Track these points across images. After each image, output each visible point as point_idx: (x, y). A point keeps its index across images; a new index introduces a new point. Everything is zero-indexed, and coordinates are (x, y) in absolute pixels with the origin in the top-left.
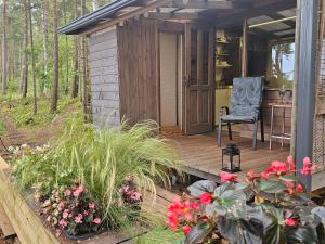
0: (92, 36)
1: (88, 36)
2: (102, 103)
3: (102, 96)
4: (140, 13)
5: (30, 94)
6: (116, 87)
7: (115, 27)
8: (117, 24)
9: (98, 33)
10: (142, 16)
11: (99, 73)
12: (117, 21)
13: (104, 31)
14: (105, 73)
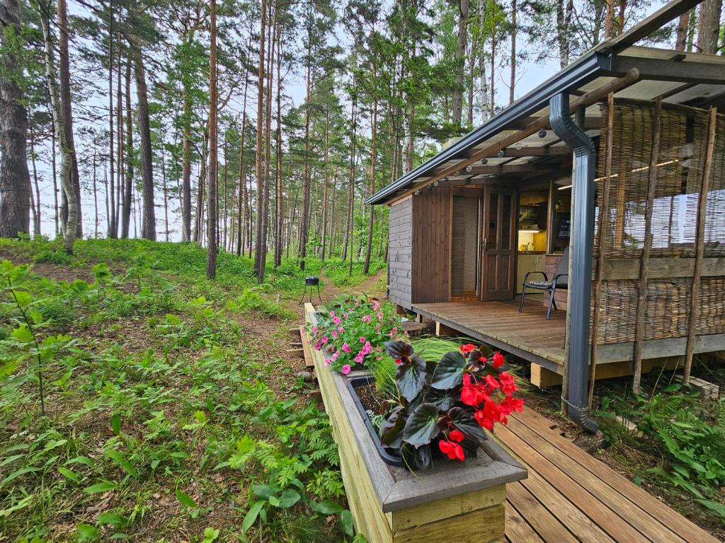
0: (393, 205)
1: (390, 205)
2: (398, 265)
3: (398, 259)
4: (431, 182)
5: (348, 259)
6: (409, 251)
7: (411, 196)
8: (413, 193)
9: (397, 203)
10: (433, 184)
11: (397, 238)
12: (412, 191)
13: (402, 200)
14: (401, 237)
